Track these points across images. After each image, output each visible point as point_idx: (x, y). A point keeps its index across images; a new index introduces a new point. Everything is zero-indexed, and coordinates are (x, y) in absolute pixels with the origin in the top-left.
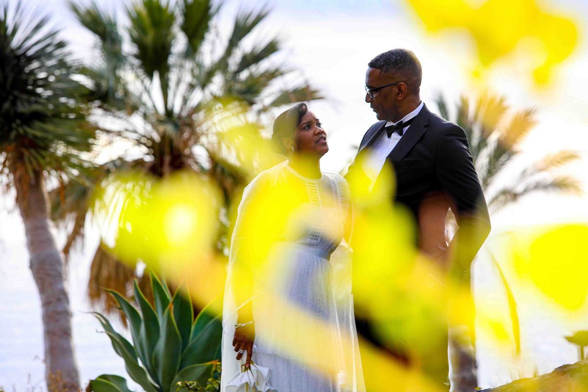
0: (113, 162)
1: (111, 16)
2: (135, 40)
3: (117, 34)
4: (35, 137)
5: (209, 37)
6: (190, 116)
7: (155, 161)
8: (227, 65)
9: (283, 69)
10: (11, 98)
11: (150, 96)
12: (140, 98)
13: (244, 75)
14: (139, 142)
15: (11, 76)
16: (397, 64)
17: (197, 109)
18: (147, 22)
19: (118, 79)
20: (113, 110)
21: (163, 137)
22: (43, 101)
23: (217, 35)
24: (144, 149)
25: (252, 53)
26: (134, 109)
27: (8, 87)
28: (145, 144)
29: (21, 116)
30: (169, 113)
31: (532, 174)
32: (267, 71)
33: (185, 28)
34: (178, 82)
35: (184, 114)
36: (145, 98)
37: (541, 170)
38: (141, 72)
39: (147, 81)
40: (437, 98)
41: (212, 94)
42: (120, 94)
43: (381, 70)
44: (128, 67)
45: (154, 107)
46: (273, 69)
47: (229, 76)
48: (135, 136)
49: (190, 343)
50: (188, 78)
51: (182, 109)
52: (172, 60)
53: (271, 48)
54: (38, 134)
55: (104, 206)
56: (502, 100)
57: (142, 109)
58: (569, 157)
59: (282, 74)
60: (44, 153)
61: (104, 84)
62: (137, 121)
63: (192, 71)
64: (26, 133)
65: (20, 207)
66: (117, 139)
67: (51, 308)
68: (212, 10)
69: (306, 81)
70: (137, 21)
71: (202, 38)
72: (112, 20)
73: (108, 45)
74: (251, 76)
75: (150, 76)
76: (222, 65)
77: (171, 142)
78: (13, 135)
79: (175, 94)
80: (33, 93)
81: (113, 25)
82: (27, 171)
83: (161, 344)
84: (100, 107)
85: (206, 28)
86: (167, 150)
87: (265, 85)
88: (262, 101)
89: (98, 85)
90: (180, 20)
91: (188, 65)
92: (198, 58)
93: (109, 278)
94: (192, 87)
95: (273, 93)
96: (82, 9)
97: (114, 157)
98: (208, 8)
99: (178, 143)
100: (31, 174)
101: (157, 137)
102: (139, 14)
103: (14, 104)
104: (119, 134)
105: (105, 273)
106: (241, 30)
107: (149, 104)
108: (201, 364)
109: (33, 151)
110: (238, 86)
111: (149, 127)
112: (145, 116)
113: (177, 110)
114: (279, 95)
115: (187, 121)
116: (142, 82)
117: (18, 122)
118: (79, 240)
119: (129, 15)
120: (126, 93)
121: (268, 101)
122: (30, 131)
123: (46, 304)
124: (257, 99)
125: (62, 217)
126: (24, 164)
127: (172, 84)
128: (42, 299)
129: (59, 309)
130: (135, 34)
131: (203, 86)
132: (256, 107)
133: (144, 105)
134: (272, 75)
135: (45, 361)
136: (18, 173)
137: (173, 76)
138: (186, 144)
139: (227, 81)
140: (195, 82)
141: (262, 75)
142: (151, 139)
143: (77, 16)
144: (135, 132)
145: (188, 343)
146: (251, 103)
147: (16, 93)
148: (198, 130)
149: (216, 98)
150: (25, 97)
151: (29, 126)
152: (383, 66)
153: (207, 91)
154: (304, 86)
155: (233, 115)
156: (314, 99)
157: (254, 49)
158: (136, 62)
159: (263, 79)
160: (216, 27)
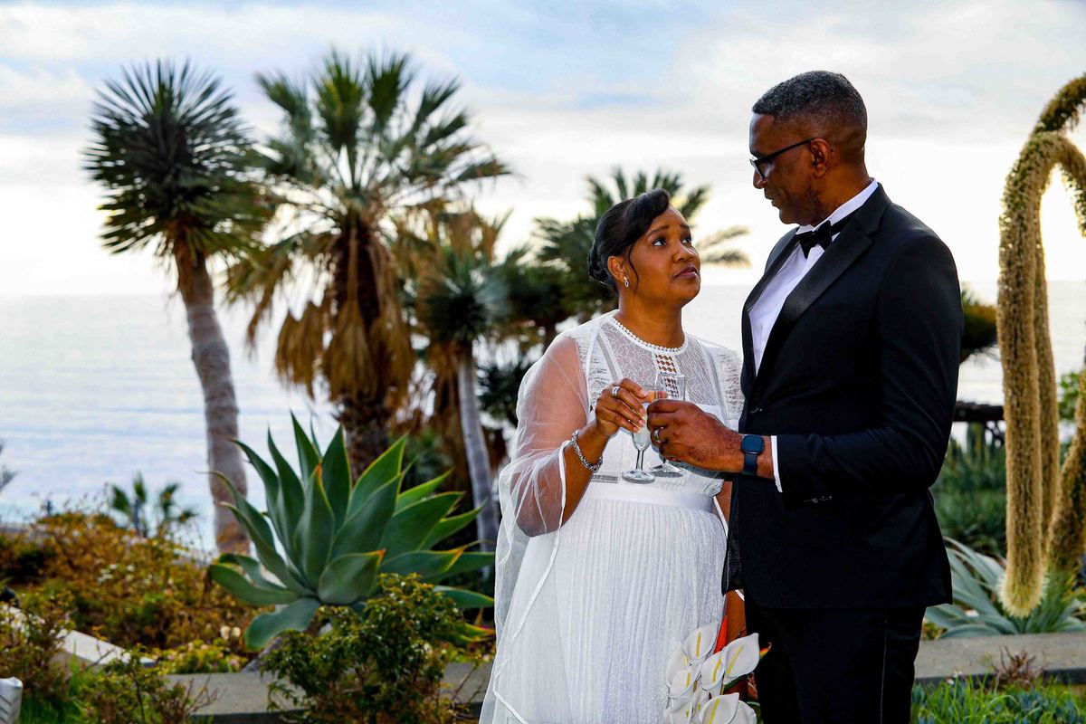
0: (299, 234)
1: (301, 89)
2: (324, 115)
3: (306, 108)
4: (198, 214)
5: (398, 111)
6: (376, 190)
7: (342, 233)
8: (414, 140)
9: (470, 144)
10: (173, 171)
11: (338, 170)
12: (328, 171)
13: (431, 149)
14: (326, 215)
15: (174, 147)
16: (808, 101)
17: (385, 183)
18: (336, 97)
19: (307, 153)
20: (301, 183)
21: (350, 210)
22: (208, 174)
23: (405, 109)
24: (331, 222)
25: (439, 128)
26: (321, 182)
27: (170, 158)
28: (331, 217)
29: (183, 190)
30: (356, 187)
31: (705, 247)
32: (454, 146)
33: (372, 103)
34: (365, 158)
35: (372, 187)
36: (333, 172)
37: (714, 243)
38: (329, 146)
39: (335, 155)
40: (616, 174)
41: (399, 167)
42: (308, 167)
43: (776, 117)
44: (316, 141)
45: (342, 180)
46: (460, 143)
47: (417, 150)
48: (321, 209)
49: (347, 521)
50: (375, 152)
51: (369, 182)
52: (360, 134)
53: (459, 123)
54: (202, 210)
55: (293, 279)
56: (677, 178)
57: (330, 183)
58: (738, 233)
59: (469, 149)
60: (207, 231)
61: (292, 158)
62: (325, 195)
63: (380, 145)
64: (188, 210)
65: (181, 291)
66: (304, 212)
67: (215, 404)
68: (401, 86)
69: (493, 156)
70: (325, 95)
71: (390, 113)
72: (302, 95)
73: (297, 119)
74: (438, 150)
75: (338, 148)
76: (409, 139)
77: (357, 215)
78: (174, 212)
79: (362, 168)
80: (200, 166)
81: (303, 99)
82: (188, 251)
83: (306, 520)
84: (287, 180)
85: (394, 104)
86: (353, 223)
87: (451, 160)
88: (449, 175)
89: (286, 159)
90: (368, 95)
91: (376, 139)
92: (386, 132)
93: (295, 350)
94: (379, 161)
95: (460, 168)
96: (271, 82)
97: (301, 229)
98: (397, 83)
99: (364, 217)
100: (194, 256)
101: (344, 210)
102: (328, 88)
103: (176, 177)
104: (308, 207)
105: (291, 345)
106: (429, 105)
107: (337, 178)
108: (362, 554)
109: (196, 230)
110: (424, 161)
111: (337, 201)
112: (333, 189)
113: (364, 182)
114: (466, 169)
115: (375, 195)
116: (330, 156)
117: (181, 197)
118: (266, 313)
119: (319, 90)
120: (315, 166)
121: (454, 175)
122: (193, 208)
123: (210, 398)
124: (443, 173)
125: (251, 289)
126: (186, 244)
127: (360, 159)
128: (205, 393)
129: (224, 404)
130: (323, 107)
131: (391, 160)
132: (442, 182)
133: (332, 178)
134: (461, 149)
135: (209, 461)
136: (180, 254)
137: (361, 152)
138: (372, 217)
139: (414, 156)
140: (382, 155)
141: (449, 150)
142: (339, 213)
143: (265, 89)
144: (322, 205)
145: (343, 520)
146: (438, 177)
147: (179, 165)
148: (385, 203)
149: (403, 173)
150: (188, 169)
151: (193, 202)
152: (779, 107)
153: (394, 165)
154: (491, 160)
155: (419, 190)
156: (500, 174)
157: (440, 124)
158: (325, 136)
159: (450, 154)
160: (404, 102)
